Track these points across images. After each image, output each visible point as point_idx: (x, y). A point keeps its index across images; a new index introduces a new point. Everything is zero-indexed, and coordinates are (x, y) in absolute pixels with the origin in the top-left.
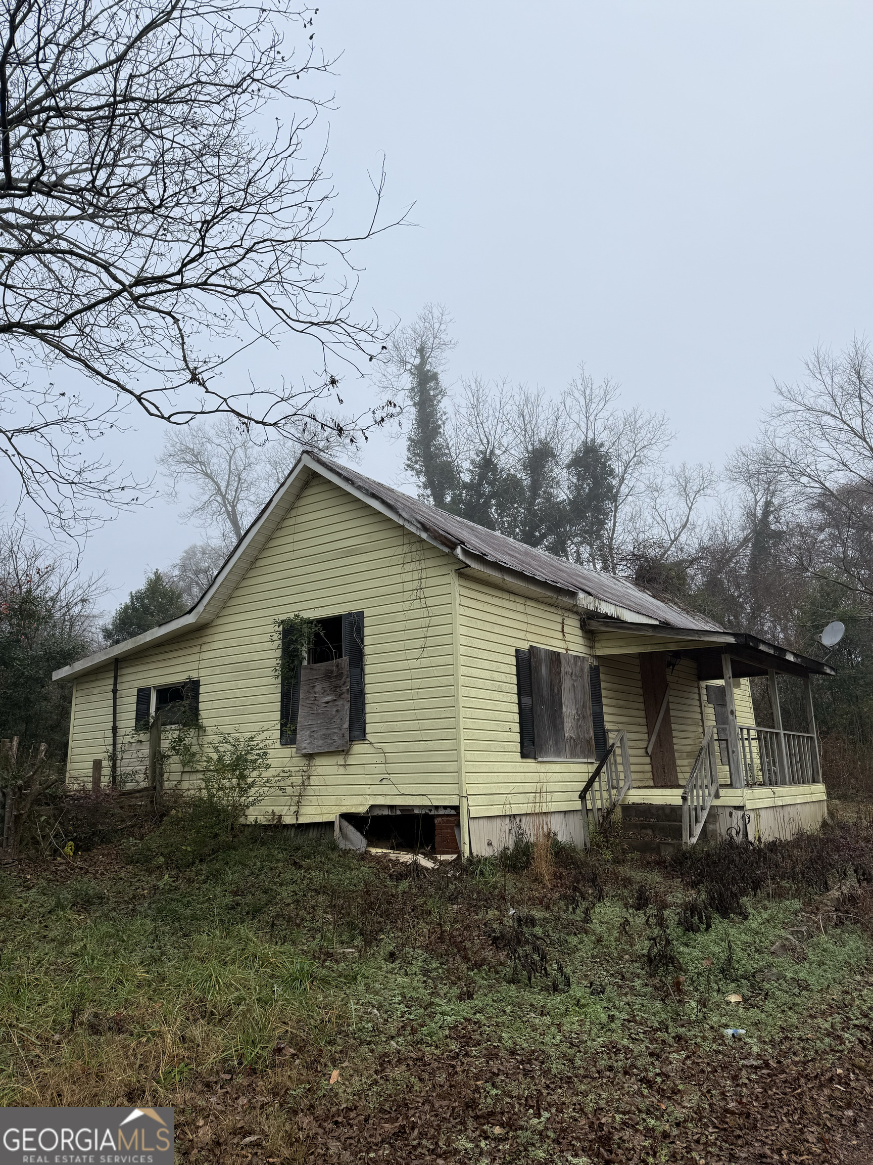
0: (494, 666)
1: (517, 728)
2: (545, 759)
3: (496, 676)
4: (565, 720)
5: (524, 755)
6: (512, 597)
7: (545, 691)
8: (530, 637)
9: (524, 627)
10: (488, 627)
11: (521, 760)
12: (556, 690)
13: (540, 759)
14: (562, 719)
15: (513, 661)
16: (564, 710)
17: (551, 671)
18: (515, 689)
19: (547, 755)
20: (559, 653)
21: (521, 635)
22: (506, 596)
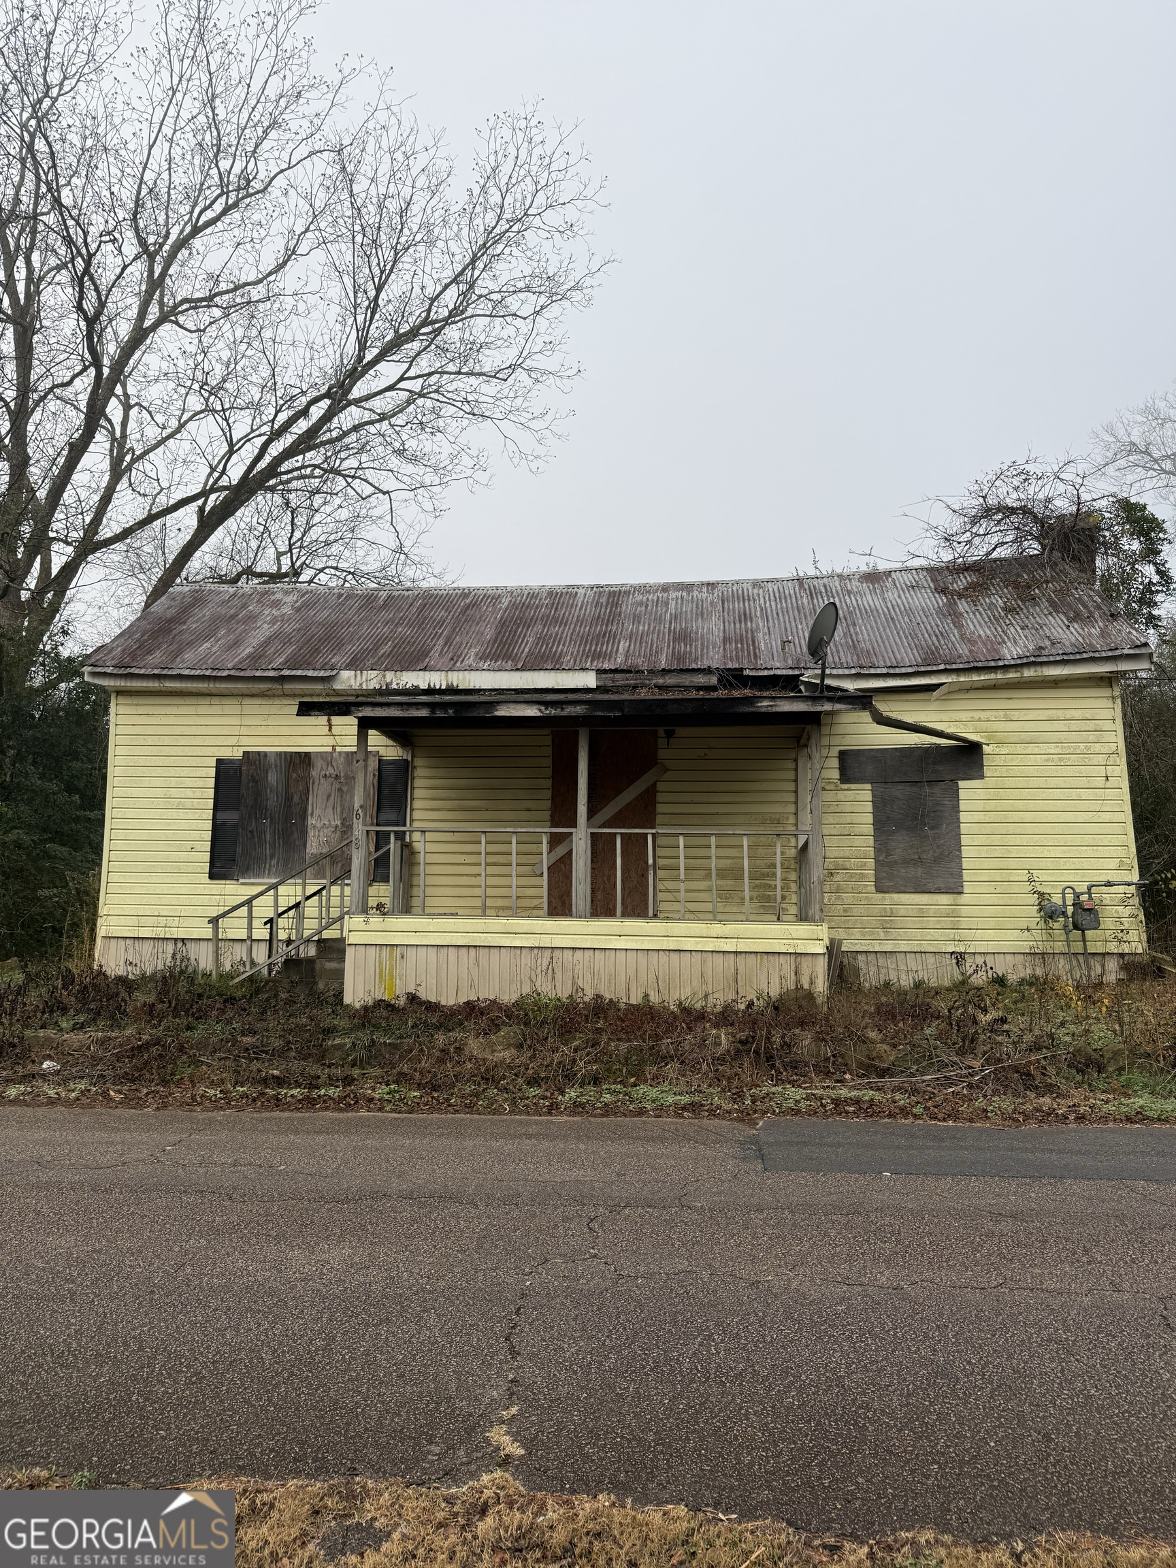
0: (173, 783)
1: (207, 846)
2: (252, 881)
3: (174, 792)
4: (311, 833)
5: (212, 877)
6: (215, 700)
7: (273, 801)
8: (245, 741)
9: (236, 731)
10: (167, 740)
11: (208, 881)
12: (296, 799)
13: (241, 881)
14: (304, 833)
15: (212, 772)
16: (311, 821)
17: (288, 780)
18: (210, 803)
19: (259, 876)
20: (307, 754)
21: (233, 741)
22: (202, 701)
